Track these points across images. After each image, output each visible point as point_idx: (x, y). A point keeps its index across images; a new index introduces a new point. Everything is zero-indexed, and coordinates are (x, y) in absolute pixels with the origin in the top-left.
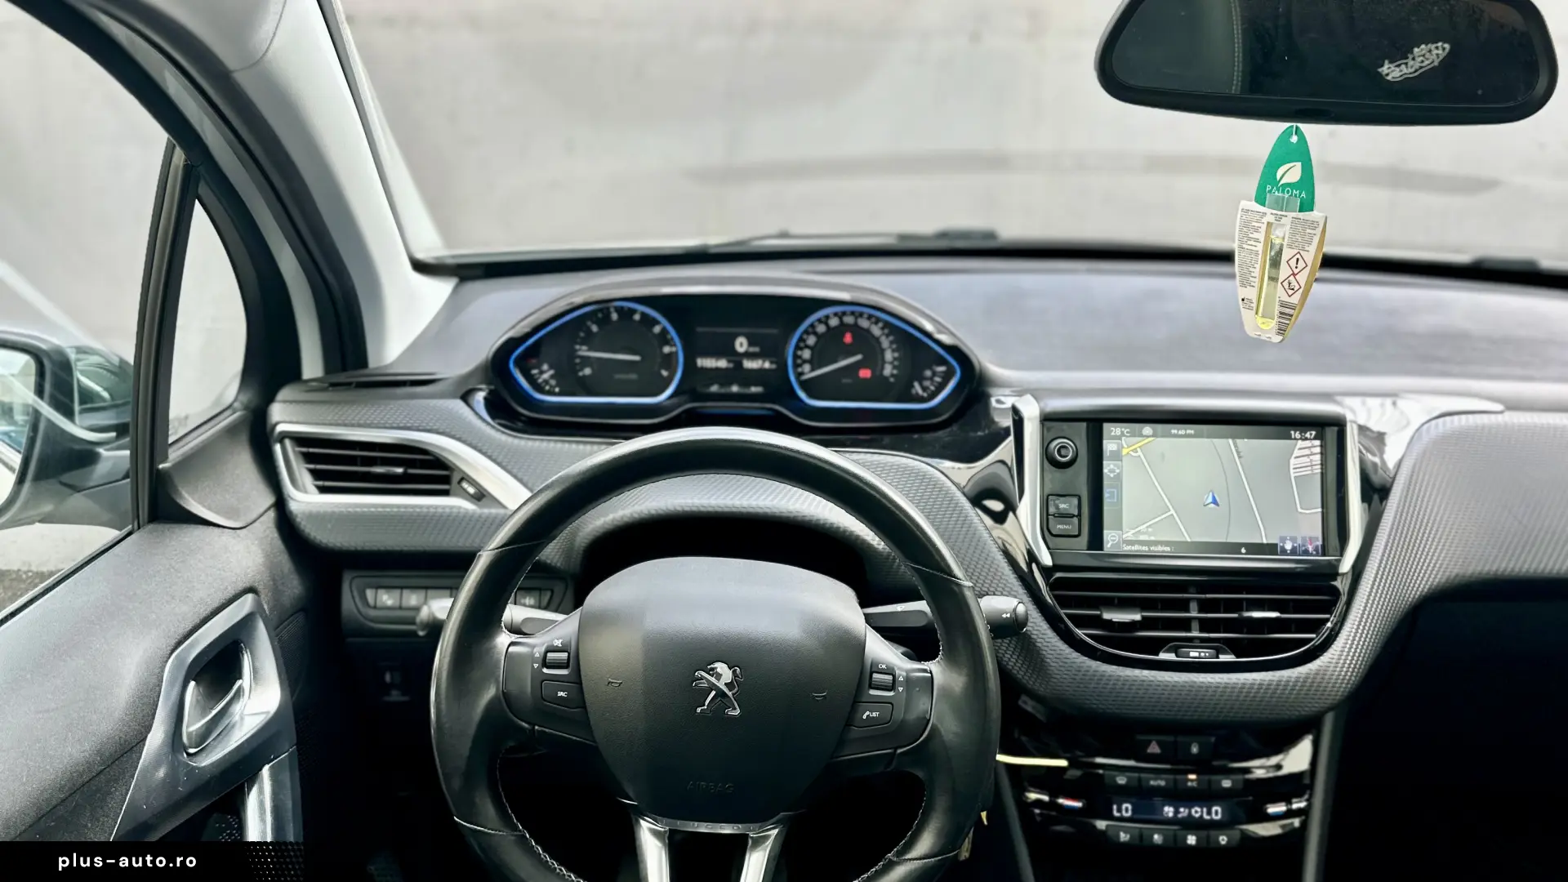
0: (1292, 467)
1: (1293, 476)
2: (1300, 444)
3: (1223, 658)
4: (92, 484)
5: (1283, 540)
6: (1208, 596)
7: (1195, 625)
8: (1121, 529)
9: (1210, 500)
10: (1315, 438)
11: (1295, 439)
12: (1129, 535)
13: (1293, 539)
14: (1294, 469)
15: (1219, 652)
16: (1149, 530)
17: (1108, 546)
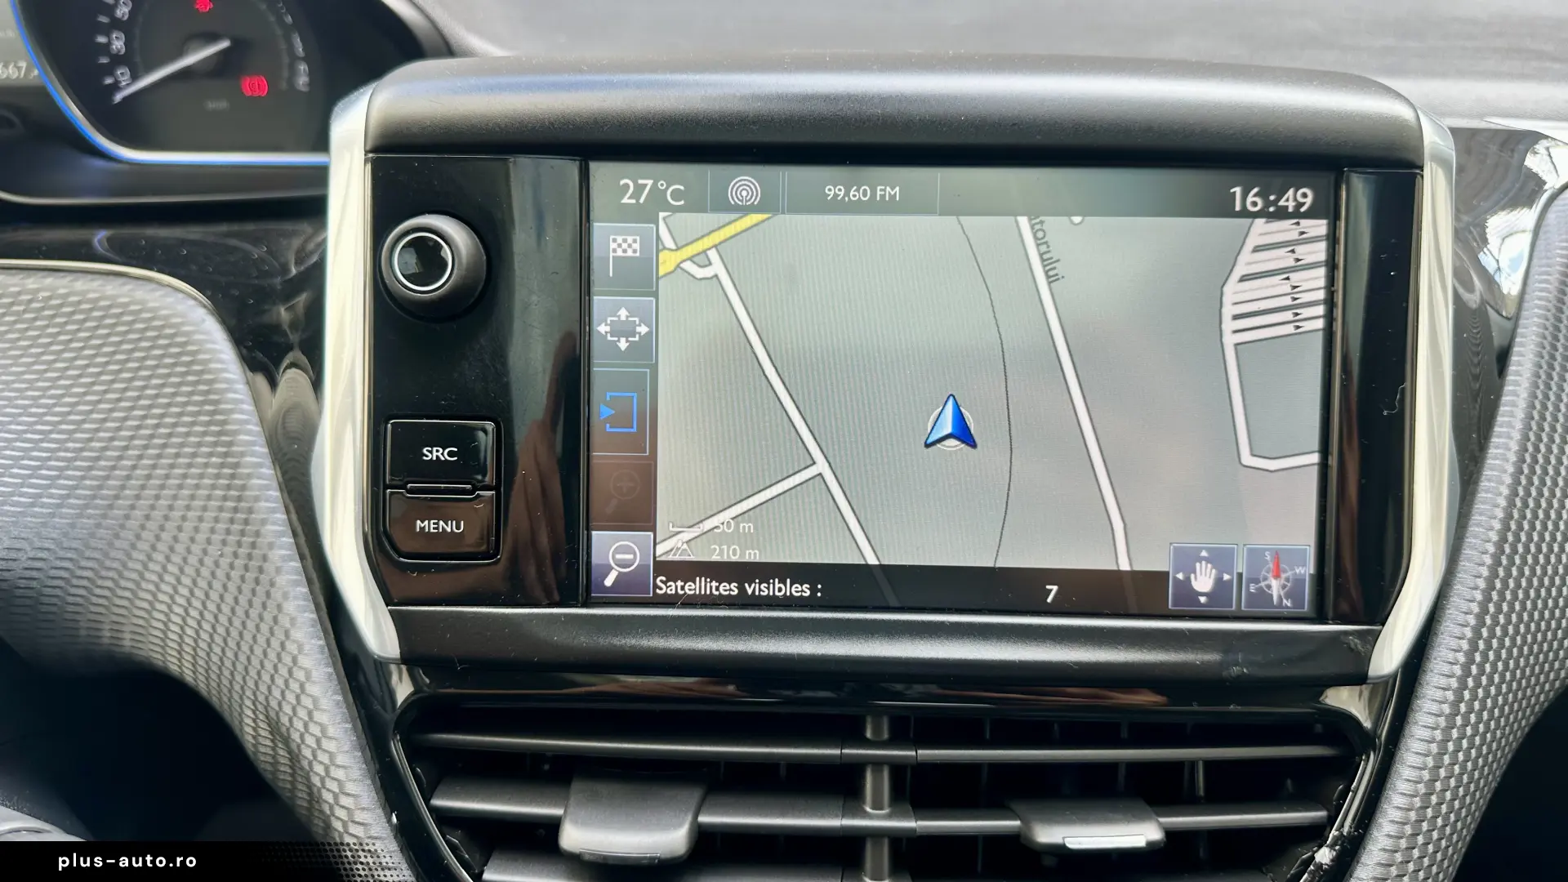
1: (1230, 340)
2: (1261, 231)
5: (1189, 563)
8: (653, 529)
9: (948, 426)
10: (1311, 214)
11: (1245, 213)
13: (1221, 559)
16: (744, 527)
17: (604, 580)
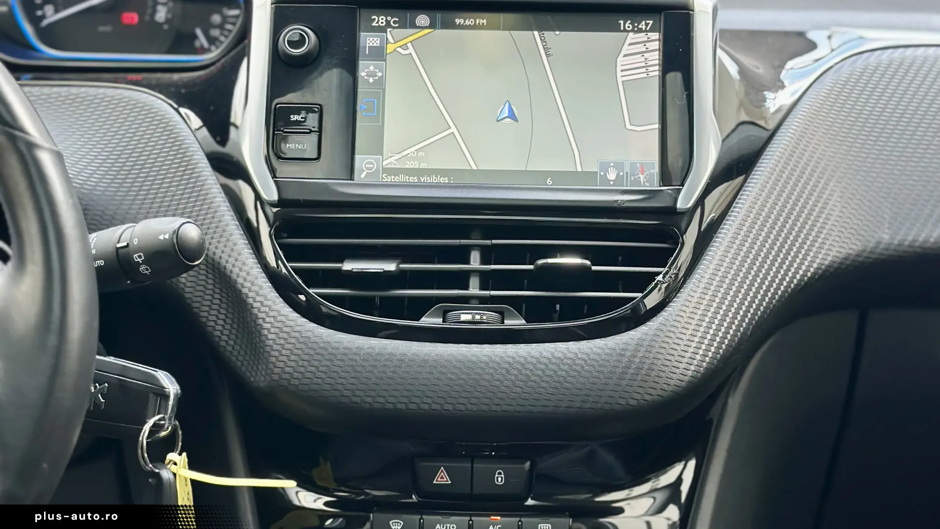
0: (619, 68)
1: (620, 80)
2: (632, 37)
3: (510, 324)
5: (605, 167)
6: (494, 241)
7: (474, 282)
8: (382, 155)
9: (506, 113)
10: (651, 30)
11: (624, 31)
12: (391, 161)
13: (619, 166)
14: (622, 71)
15: (504, 316)
16: (420, 154)
17: (361, 175)
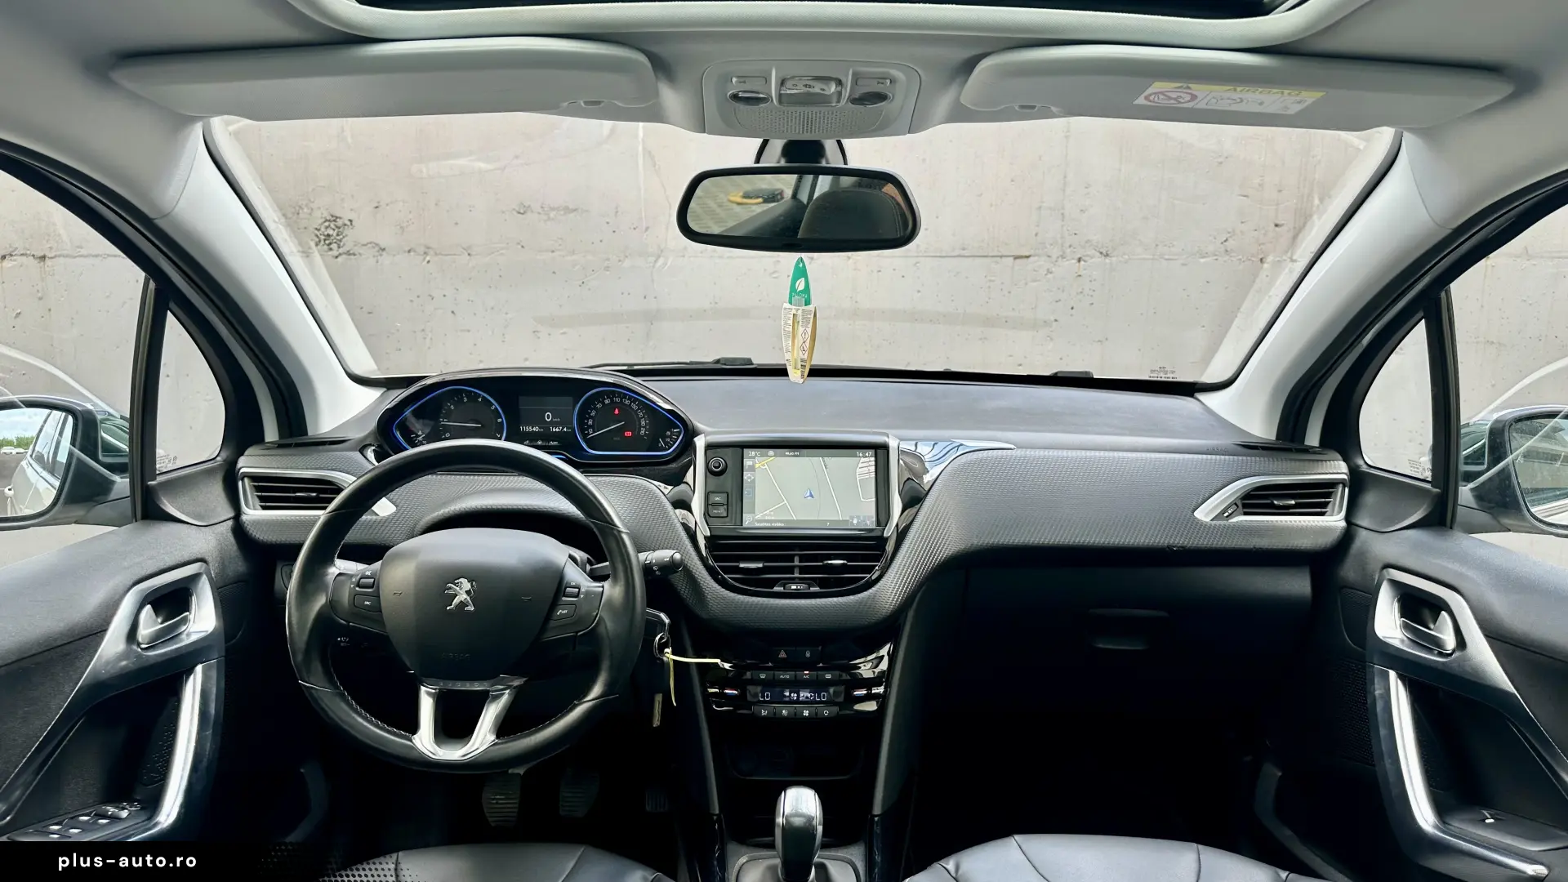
0: (857, 474)
1: (858, 479)
2: (863, 459)
3: (813, 589)
4: (110, 499)
5: (852, 518)
6: (805, 552)
7: (797, 570)
8: (754, 513)
9: (808, 494)
10: (871, 456)
11: (861, 456)
12: (759, 517)
13: (858, 517)
14: (859, 474)
15: (810, 586)
16: (771, 514)
17: (746, 524)
